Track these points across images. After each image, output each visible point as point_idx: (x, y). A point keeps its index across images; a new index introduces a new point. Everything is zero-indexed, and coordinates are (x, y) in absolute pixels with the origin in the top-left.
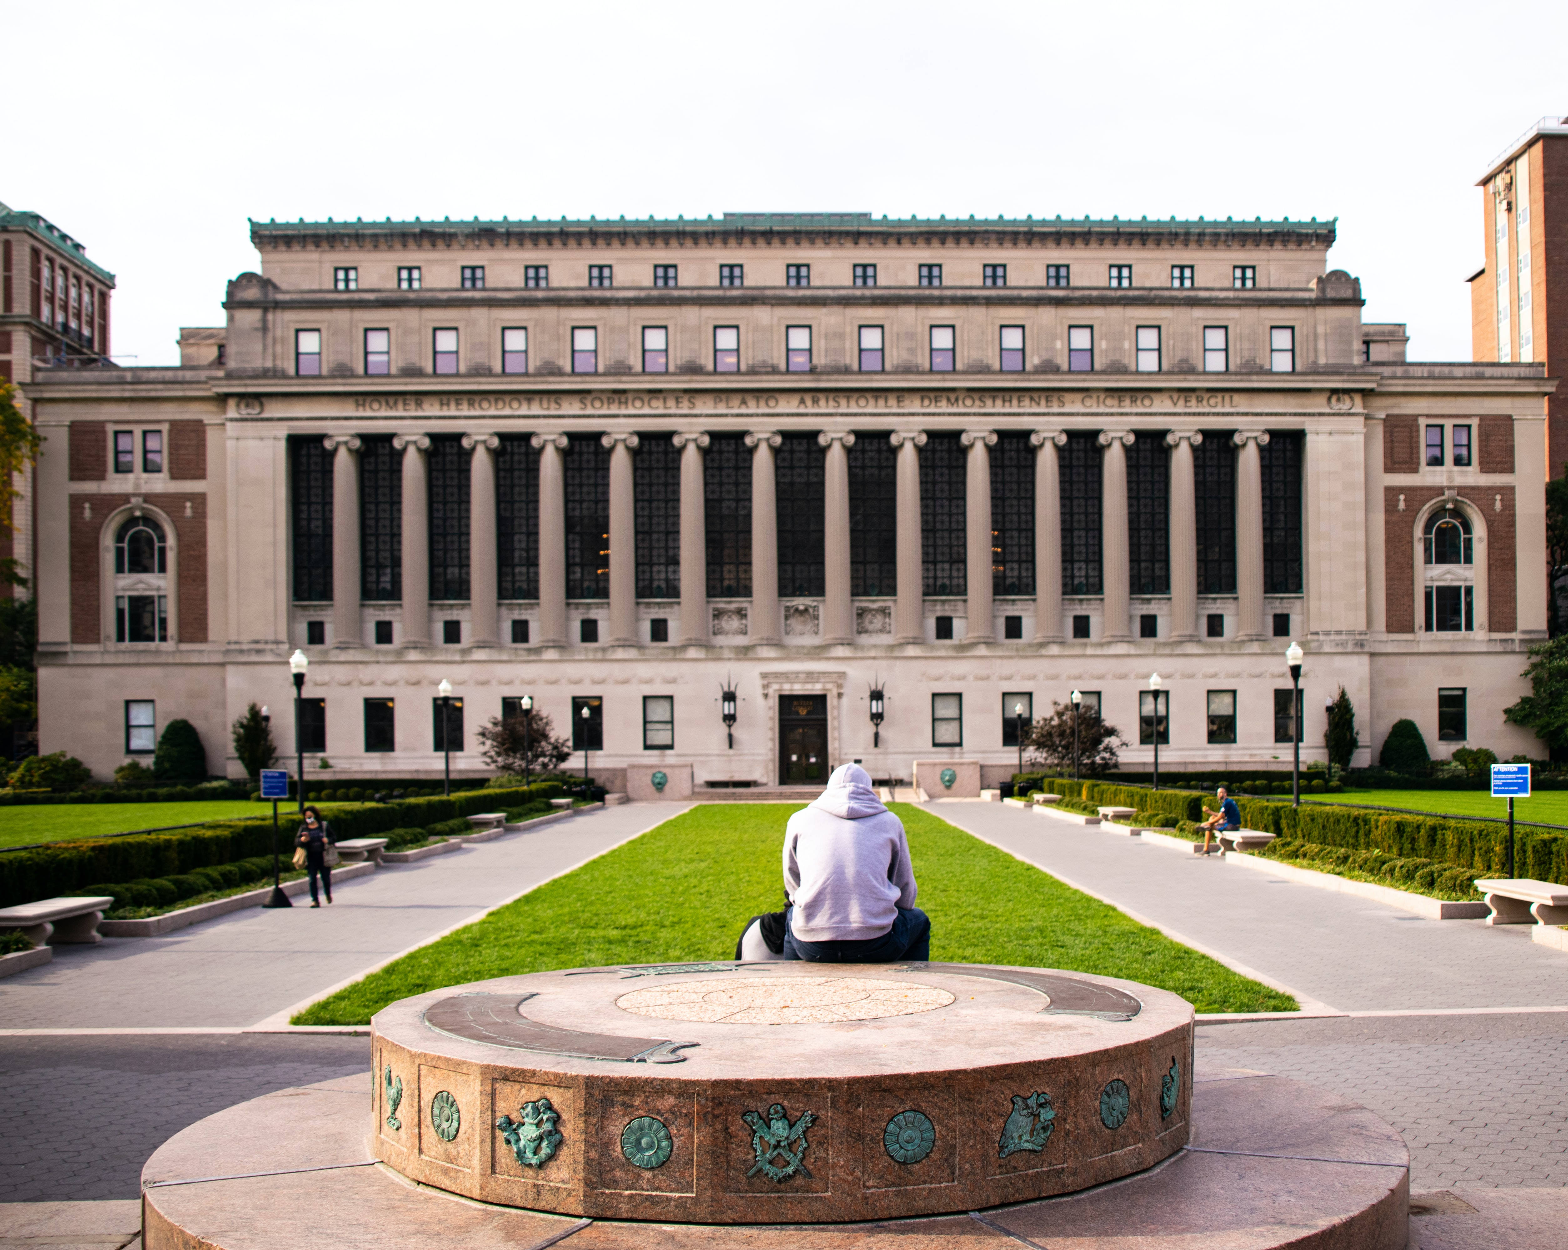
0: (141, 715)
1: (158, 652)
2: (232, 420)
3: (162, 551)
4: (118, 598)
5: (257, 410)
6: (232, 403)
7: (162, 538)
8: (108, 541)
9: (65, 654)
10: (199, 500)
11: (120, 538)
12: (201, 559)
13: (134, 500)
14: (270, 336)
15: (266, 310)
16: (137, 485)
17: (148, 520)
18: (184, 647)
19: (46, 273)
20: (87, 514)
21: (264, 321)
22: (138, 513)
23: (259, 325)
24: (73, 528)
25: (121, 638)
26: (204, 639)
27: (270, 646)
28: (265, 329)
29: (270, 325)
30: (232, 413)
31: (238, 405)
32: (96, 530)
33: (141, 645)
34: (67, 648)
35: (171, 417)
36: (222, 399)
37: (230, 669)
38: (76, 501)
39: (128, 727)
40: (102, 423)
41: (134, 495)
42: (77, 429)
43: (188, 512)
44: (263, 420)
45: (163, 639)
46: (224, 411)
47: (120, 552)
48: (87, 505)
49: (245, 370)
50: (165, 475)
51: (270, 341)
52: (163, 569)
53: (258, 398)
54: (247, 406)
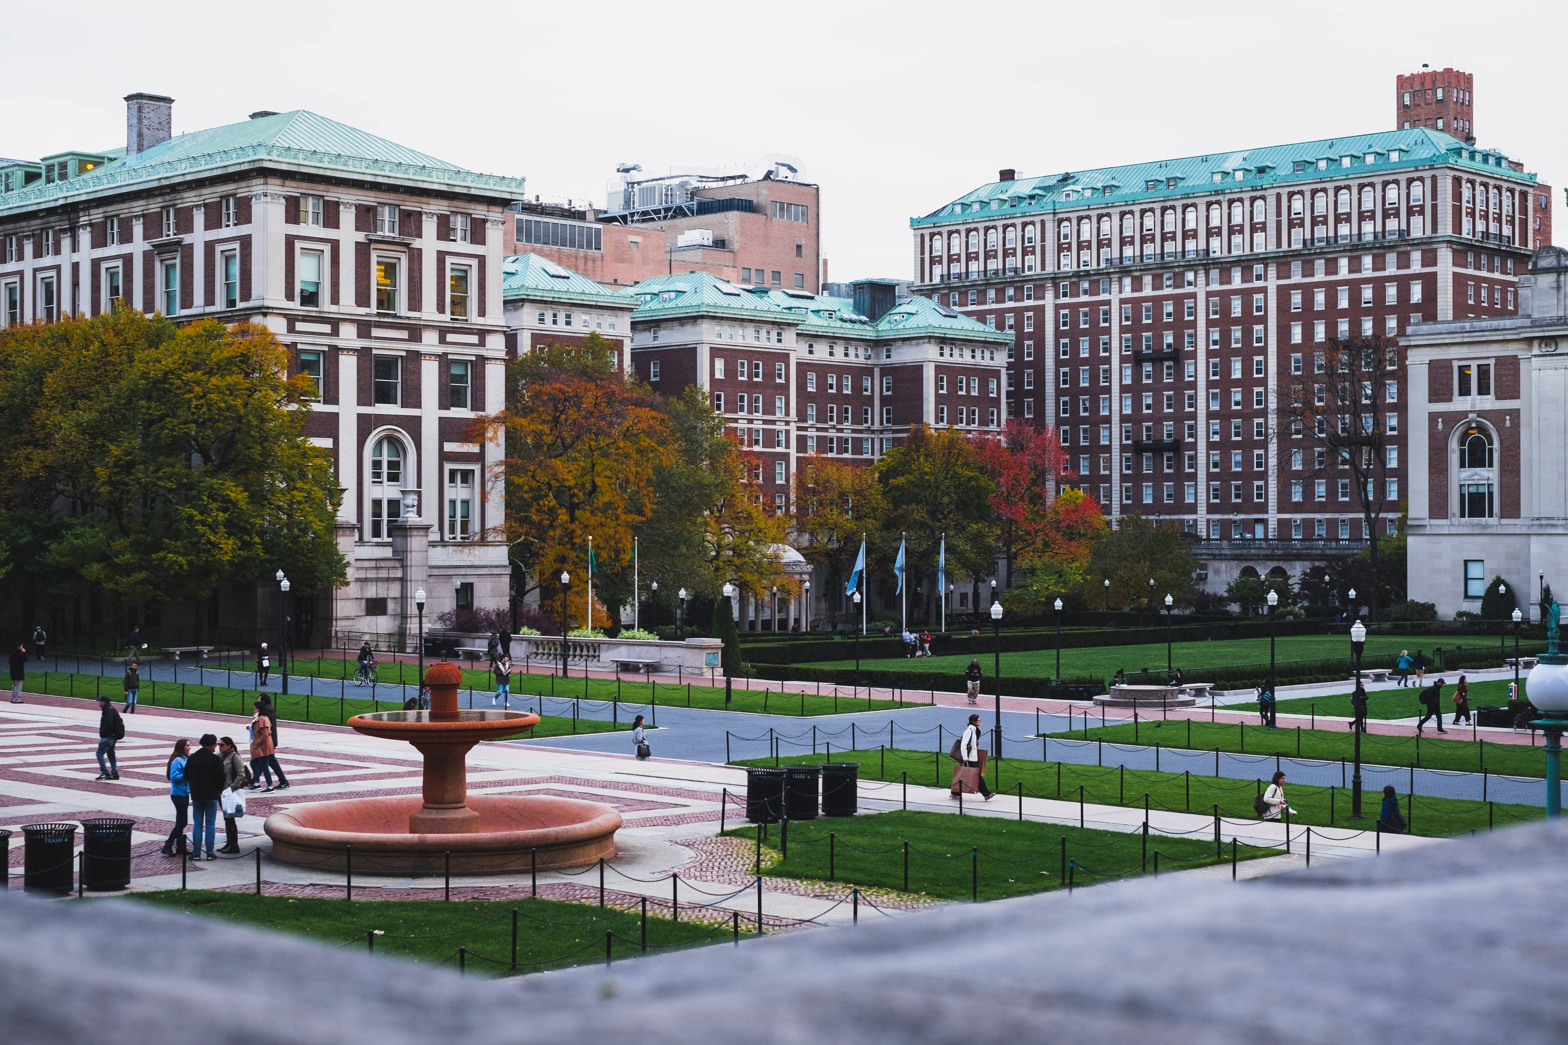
0: (1475, 570)
1: (1486, 526)
2: (1535, 356)
3: (1491, 450)
4: (1461, 486)
5: (1553, 348)
6: (1536, 344)
7: (1491, 443)
8: (1454, 445)
9: (1425, 526)
10: (1515, 414)
11: (1462, 442)
12: (1516, 458)
13: (1471, 416)
14: (1562, 292)
15: (1559, 274)
16: (1473, 405)
17: (1481, 428)
18: (1504, 521)
19: (1466, 194)
20: (1440, 426)
21: (1558, 281)
22: (1474, 425)
23: (1555, 285)
24: (1431, 437)
25: (1462, 515)
26: (1518, 516)
27: (1561, 522)
28: (1558, 288)
29: (1562, 284)
30: (1536, 351)
31: (1540, 345)
32: (1446, 438)
33: (1476, 520)
34: (1426, 522)
35: (1496, 354)
36: (1530, 341)
37: (1533, 538)
38: (1433, 418)
39: (1466, 579)
40: (1450, 361)
41: (1471, 412)
42: (1433, 365)
43: (1508, 424)
44: (1557, 355)
45: (1491, 515)
46: (1531, 350)
47: (1462, 452)
48: (1440, 420)
49: (1544, 319)
50: (1492, 396)
51: (1562, 296)
52: (1491, 465)
53: (1555, 340)
54: (1546, 345)
